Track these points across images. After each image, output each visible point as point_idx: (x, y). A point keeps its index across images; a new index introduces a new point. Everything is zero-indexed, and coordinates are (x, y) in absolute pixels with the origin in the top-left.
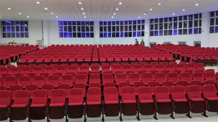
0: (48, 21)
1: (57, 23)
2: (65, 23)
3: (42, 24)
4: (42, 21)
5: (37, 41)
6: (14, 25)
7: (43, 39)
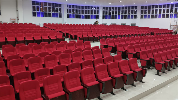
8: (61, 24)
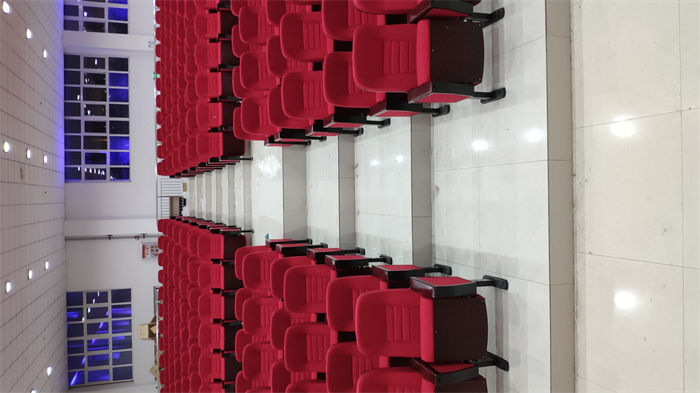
0: (66, 218)
1: (74, 185)
2: (71, 158)
3: (76, 241)
4: (67, 239)
5: (144, 257)
6: (82, 341)
7: (137, 237)
8: (159, 67)
